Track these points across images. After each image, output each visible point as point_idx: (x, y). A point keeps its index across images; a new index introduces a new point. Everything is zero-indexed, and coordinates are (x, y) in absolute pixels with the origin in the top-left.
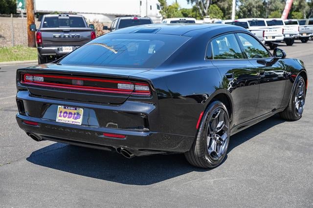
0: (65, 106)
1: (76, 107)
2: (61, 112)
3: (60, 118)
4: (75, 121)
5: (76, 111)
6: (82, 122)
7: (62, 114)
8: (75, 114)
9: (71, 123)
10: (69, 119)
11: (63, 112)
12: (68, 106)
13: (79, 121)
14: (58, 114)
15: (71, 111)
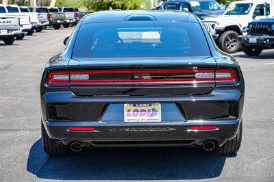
0: (134, 104)
1: (150, 103)
2: (129, 111)
3: (129, 118)
4: (151, 118)
5: (150, 108)
6: (162, 118)
7: (131, 113)
8: (149, 111)
9: (146, 121)
10: (143, 118)
11: (132, 110)
12: (139, 103)
13: (157, 118)
14: (126, 113)
15: (143, 108)
